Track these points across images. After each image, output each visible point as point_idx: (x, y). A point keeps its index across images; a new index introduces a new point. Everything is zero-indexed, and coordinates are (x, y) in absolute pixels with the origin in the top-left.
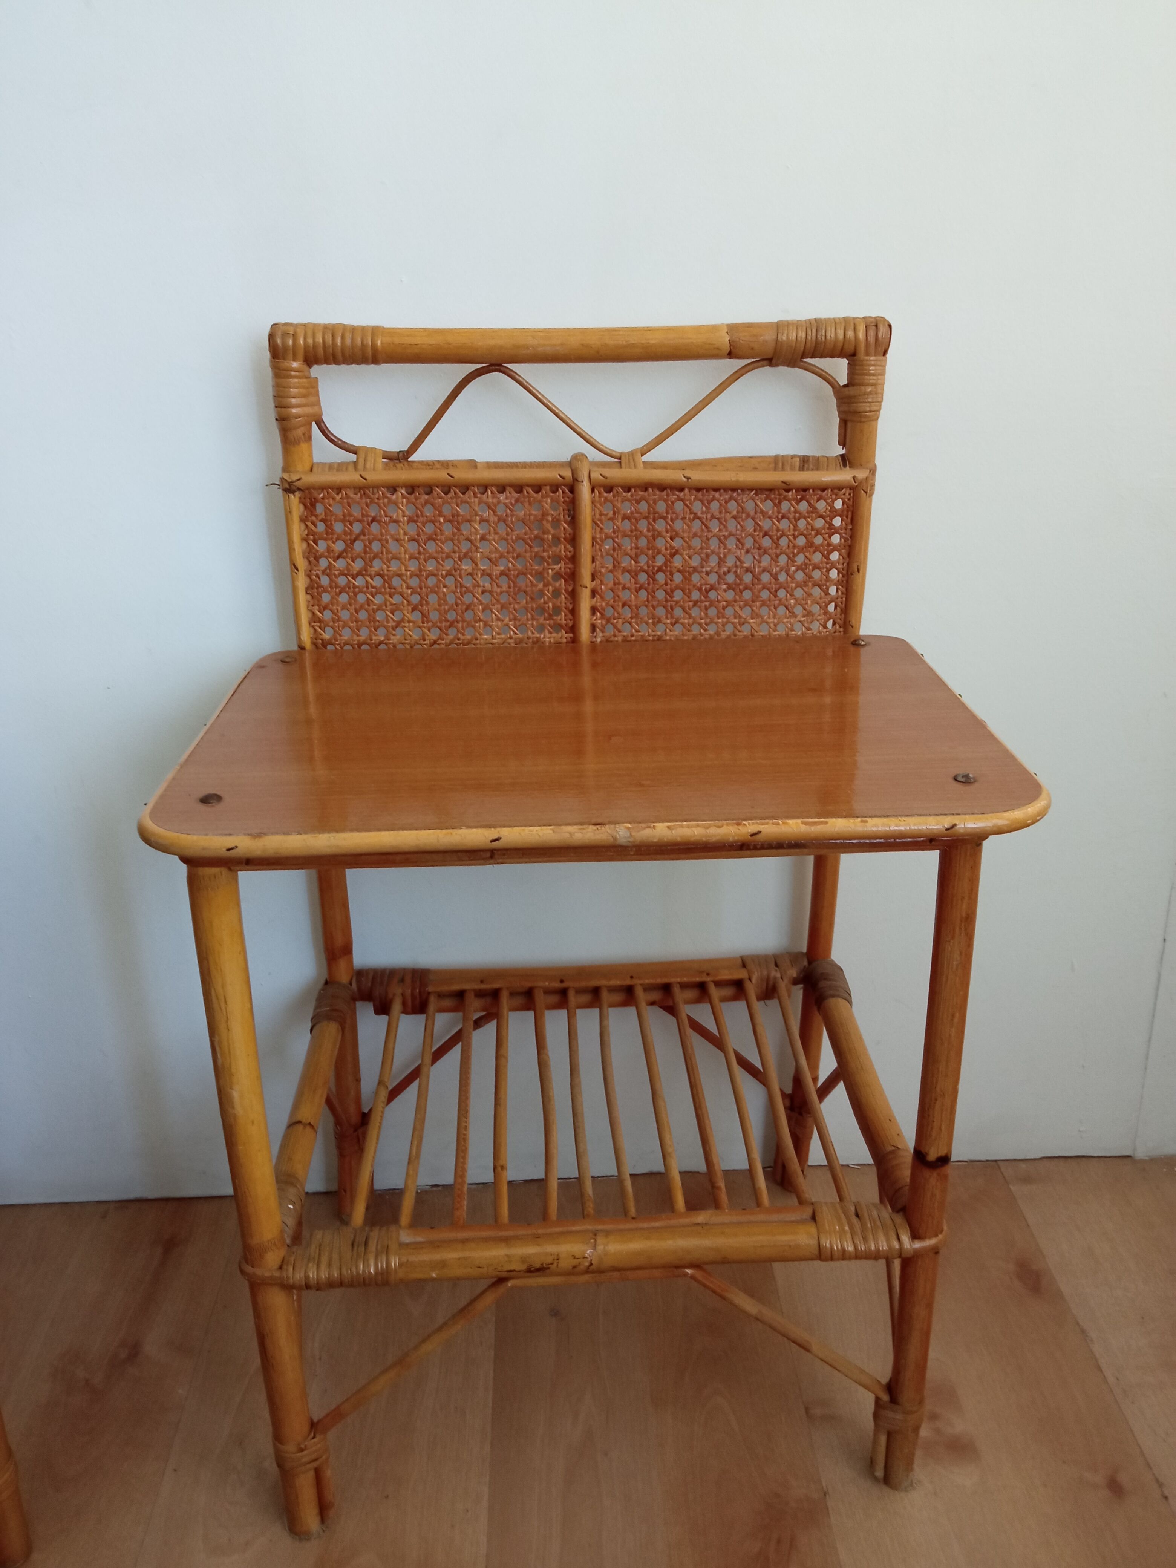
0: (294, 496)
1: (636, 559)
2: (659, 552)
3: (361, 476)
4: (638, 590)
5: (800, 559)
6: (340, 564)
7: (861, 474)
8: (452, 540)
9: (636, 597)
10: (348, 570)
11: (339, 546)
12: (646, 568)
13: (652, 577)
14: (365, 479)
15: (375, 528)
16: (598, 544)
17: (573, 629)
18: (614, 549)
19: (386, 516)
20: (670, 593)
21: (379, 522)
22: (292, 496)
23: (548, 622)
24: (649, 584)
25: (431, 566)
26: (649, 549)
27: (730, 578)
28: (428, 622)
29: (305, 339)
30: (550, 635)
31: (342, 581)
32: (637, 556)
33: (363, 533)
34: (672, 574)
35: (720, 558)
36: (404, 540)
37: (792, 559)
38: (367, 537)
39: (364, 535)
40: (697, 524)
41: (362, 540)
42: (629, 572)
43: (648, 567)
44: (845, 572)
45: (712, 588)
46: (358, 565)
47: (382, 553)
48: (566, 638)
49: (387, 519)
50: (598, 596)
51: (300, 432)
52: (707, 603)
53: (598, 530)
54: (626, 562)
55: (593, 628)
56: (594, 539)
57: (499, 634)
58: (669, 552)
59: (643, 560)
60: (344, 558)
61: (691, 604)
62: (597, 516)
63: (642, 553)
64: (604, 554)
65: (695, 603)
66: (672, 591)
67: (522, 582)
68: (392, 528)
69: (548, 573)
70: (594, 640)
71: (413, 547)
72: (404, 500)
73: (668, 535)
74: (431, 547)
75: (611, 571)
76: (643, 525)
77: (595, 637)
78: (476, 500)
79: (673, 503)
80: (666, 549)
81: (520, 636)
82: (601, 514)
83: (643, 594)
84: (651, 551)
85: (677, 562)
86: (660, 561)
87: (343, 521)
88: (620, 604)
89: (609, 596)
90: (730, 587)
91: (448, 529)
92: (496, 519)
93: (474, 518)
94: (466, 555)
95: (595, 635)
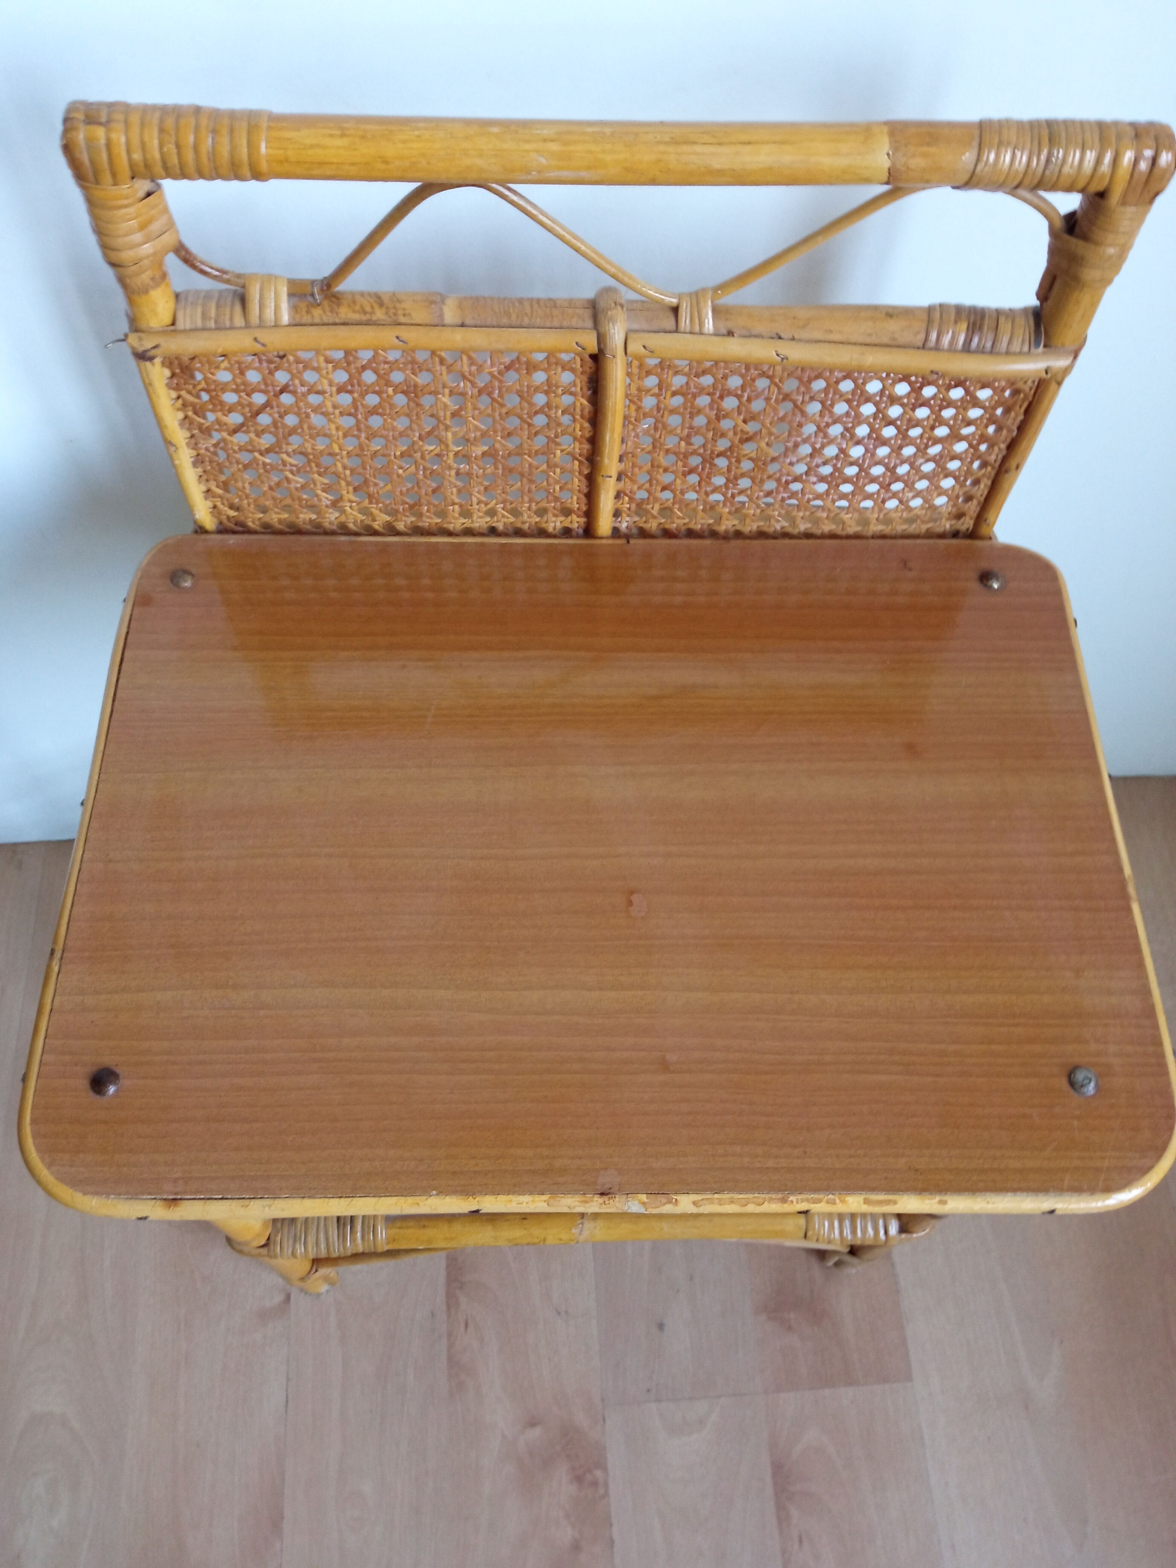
0: (153, 364)
1: (687, 439)
2: (723, 435)
3: (255, 339)
4: (685, 474)
5: (935, 450)
6: (240, 438)
7: (1059, 363)
8: (408, 415)
9: (684, 482)
10: (254, 447)
11: (235, 419)
12: (701, 451)
13: (708, 460)
14: (264, 345)
15: (286, 399)
16: (633, 424)
17: (590, 514)
18: (656, 429)
19: (302, 385)
20: (732, 480)
21: (294, 393)
22: (148, 364)
23: (553, 504)
24: (703, 469)
25: (376, 445)
26: (708, 430)
27: (826, 470)
28: (377, 503)
29: (129, 152)
30: (554, 519)
31: (245, 457)
32: (689, 436)
33: (267, 405)
34: (738, 461)
35: (814, 449)
36: (333, 414)
37: (922, 451)
38: (276, 409)
39: (272, 408)
40: (785, 408)
41: (270, 415)
42: (675, 453)
43: (705, 451)
44: (997, 465)
45: (797, 479)
46: (266, 441)
47: (302, 428)
48: (577, 522)
49: (304, 389)
50: (627, 480)
51: (145, 277)
52: (786, 495)
53: (633, 407)
54: (671, 442)
55: (617, 514)
56: (626, 418)
57: (481, 517)
58: (738, 437)
59: (697, 441)
60: (245, 432)
61: (761, 494)
62: (634, 391)
63: (697, 433)
64: (640, 434)
65: (769, 494)
66: (736, 478)
67: (513, 462)
68: (314, 399)
69: (555, 454)
70: (617, 525)
71: (348, 422)
72: (330, 365)
73: (742, 417)
74: (376, 422)
75: (649, 453)
76: (703, 401)
77: (620, 522)
78: (444, 368)
79: (753, 380)
80: (735, 434)
81: (512, 519)
82: (639, 390)
83: (693, 479)
84: (711, 433)
85: (749, 448)
86: (722, 444)
87: (236, 391)
88: (659, 488)
89: (643, 478)
90: (822, 479)
91: (400, 400)
92: (476, 391)
93: (441, 390)
94: (429, 433)
95: (619, 519)
